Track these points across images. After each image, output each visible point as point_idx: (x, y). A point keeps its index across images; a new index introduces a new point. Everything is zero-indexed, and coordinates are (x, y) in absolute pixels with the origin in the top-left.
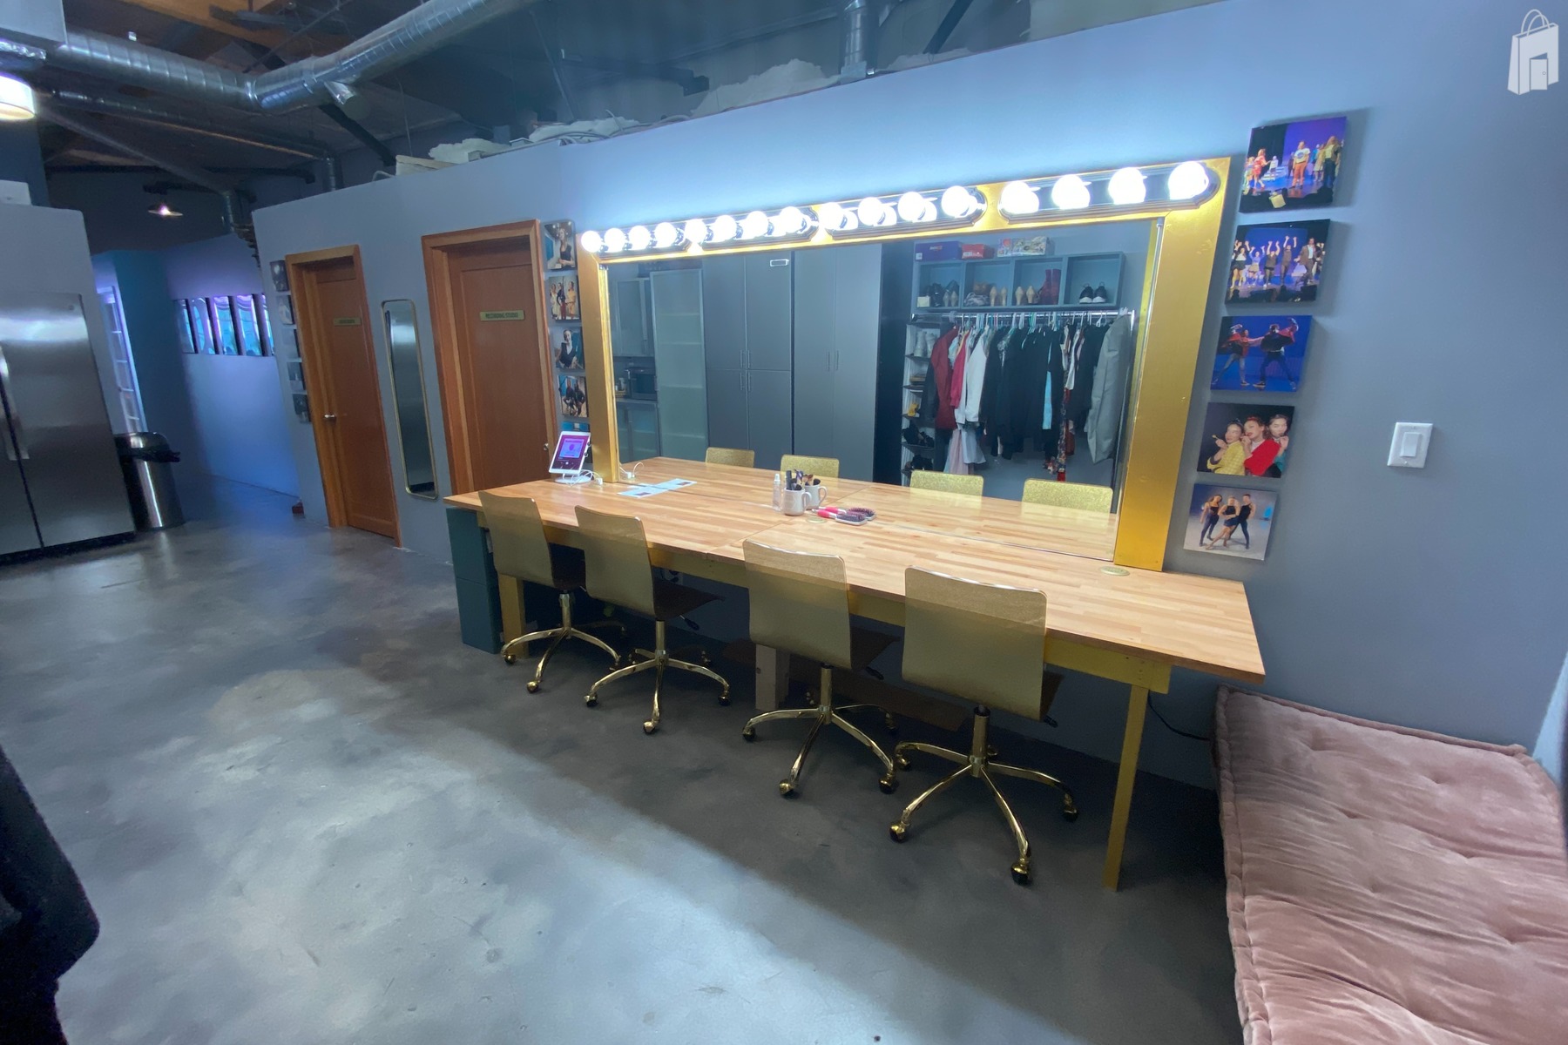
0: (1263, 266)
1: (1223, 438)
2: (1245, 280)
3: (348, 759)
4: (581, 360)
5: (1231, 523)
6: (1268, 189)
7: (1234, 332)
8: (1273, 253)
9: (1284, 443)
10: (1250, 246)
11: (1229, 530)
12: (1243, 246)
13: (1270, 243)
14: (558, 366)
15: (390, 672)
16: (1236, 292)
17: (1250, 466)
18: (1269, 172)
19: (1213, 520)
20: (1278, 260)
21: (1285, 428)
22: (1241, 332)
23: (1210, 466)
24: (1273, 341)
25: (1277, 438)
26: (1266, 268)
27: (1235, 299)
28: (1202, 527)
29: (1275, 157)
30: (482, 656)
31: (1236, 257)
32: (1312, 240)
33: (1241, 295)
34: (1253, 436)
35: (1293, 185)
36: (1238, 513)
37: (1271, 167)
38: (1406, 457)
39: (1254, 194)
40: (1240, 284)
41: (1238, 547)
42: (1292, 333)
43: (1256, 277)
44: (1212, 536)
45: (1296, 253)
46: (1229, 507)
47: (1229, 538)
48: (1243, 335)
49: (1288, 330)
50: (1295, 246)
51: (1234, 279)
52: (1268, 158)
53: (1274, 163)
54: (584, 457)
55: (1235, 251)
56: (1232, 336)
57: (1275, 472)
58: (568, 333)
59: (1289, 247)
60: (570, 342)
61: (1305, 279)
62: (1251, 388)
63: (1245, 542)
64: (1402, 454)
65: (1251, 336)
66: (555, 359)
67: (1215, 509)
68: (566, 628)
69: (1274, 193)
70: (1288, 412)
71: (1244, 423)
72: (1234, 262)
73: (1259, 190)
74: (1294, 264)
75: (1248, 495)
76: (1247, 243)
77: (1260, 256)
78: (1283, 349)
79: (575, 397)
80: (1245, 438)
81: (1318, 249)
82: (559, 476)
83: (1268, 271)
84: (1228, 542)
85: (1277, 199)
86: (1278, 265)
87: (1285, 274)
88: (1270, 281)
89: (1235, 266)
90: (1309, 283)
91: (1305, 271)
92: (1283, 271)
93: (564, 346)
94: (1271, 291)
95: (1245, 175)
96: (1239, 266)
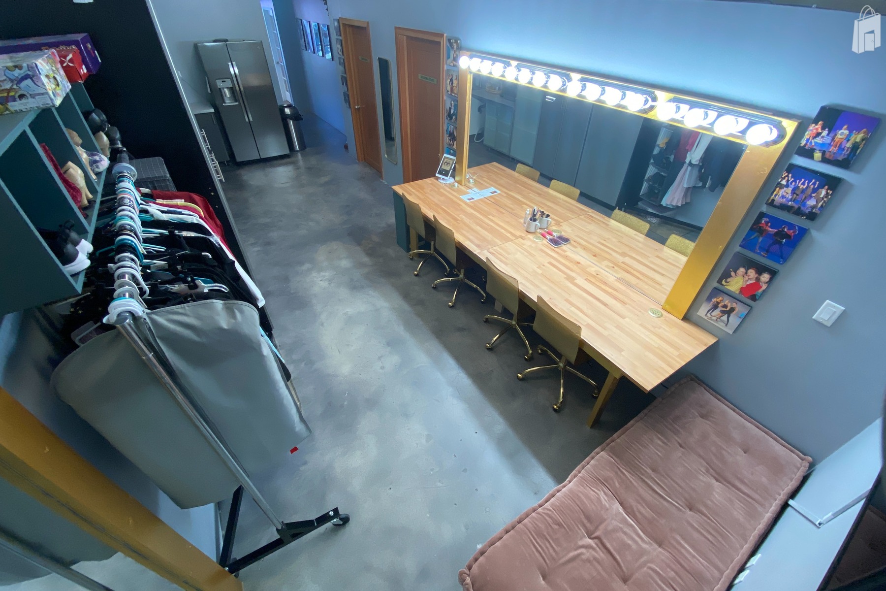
0: (794, 192)
1: (735, 272)
2: (780, 196)
3: (354, 287)
4: (456, 118)
5: (723, 312)
6: (815, 147)
7: (763, 222)
8: (802, 186)
9: (764, 287)
10: (792, 177)
11: (721, 314)
12: (788, 176)
13: (803, 180)
14: (447, 119)
15: (371, 252)
16: (773, 200)
17: (742, 290)
18: (820, 137)
19: (715, 307)
20: (803, 191)
21: (768, 280)
22: (767, 223)
23: (723, 282)
24: (781, 234)
25: (761, 282)
26: (794, 193)
27: (771, 204)
28: (709, 308)
29: (827, 129)
30: (402, 252)
31: (781, 181)
32: (826, 187)
33: (775, 203)
34: (750, 277)
35: (830, 150)
36: (728, 309)
37: (823, 135)
38: (822, 319)
39: (807, 147)
40: (777, 197)
41: (722, 324)
42: (793, 234)
43: (787, 196)
44: (712, 314)
45: (815, 190)
46: (725, 305)
47: (719, 318)
48: (767, 225)
49: (791, 231)
50: (816, 187)
51: (775, 193)
52: (823, 128)
53: (825, 133)
54: (451, 171)
55: (782, 177)
56: (761, 223)
57: (754, 298)
58: (452, 102)
59: (812, 186)
60: (453, 107)
61: (813, 207)
62: (759, 254)
63: (726, 323)
64: (821, 316)
65: (770, 227)
66: (446, 114)
67: (718, 303)
68: (432, 251)
69: (818, 151)
70: (773, 273)
71: (748, 269)
72: (779, 183)
73: (810, 146)
74: (811, 197)
75: (736, 303)
76: (790, 175)
77: (794, 185)
78: (784, 240)
79: (452, 137)
80: (746, 276)
81: (827, 193)
82: (440, 178)
83: (795, 195)
84: (718, 320)
85: (818, 155)
86: (802, 194)
87: (803, 201)
88: (794, 201)
89: (779, 186)
90: (814, 211)
91: (815, 203)
92: (803, 199)
93: (450, 109)
94: (792, 207)
95: (806, 134)
96: (781, 186)
